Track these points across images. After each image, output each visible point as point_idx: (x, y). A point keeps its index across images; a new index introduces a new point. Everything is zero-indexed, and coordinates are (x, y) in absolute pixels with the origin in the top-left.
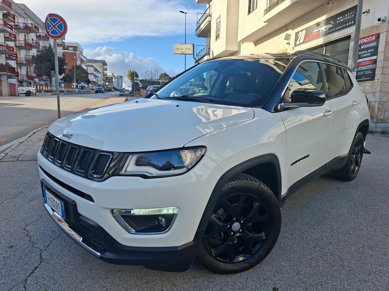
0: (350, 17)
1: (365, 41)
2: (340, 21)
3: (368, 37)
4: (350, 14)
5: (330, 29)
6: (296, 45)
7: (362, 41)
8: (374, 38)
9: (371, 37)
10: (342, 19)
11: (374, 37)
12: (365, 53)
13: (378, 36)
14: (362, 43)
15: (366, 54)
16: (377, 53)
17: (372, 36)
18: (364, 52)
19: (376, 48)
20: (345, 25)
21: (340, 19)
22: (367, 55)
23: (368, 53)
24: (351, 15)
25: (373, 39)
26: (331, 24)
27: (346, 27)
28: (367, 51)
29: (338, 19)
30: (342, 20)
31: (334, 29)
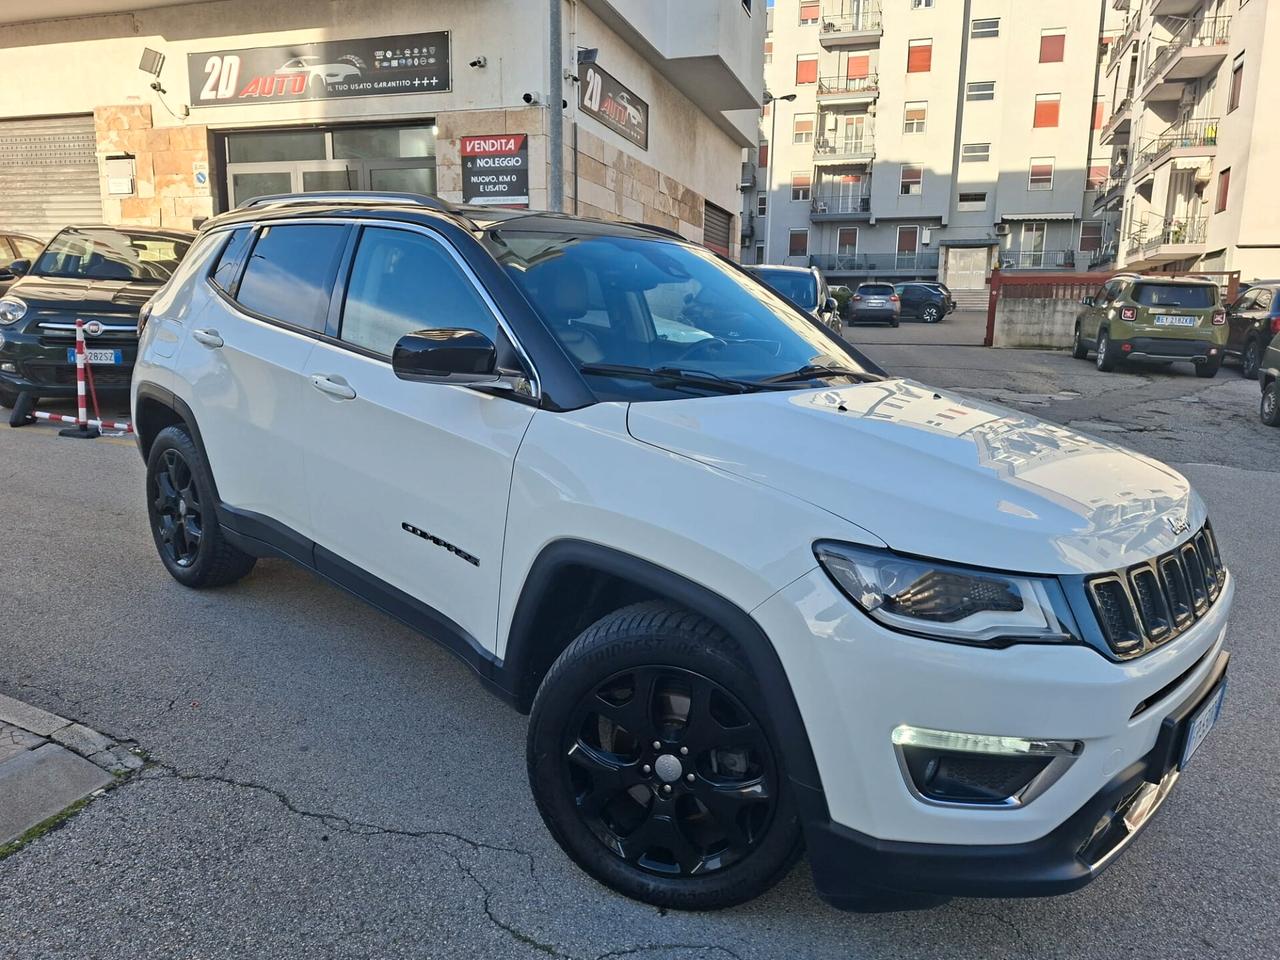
0: (423, 61)
1: (487, 146)
2: (385, 64)
3: (496, 137)
4: (420, 52)
5: (349, 79)
6: (197, 101)
7: (477, 146)
8: (512, 145)
9: (504, 141)
10: (393, 58)
11: (512, 141)
12: (490, 183)
13: (523, 144)
14: (476, 150)
15: (495, 184)
16: (527, 190)
17: (508, 137)
18: (487, 179)
19: (522, 173)
20: (407, 83)
21: (385, 59)
22: (497, 188)
23: (502, 183)
24: (427, 57)
25: (509, 146)
26: (355, 65)
27: (411, 89)
28: (498, 179)
29: (379, 54)
30: (395, 63)
31: (368, 86)
